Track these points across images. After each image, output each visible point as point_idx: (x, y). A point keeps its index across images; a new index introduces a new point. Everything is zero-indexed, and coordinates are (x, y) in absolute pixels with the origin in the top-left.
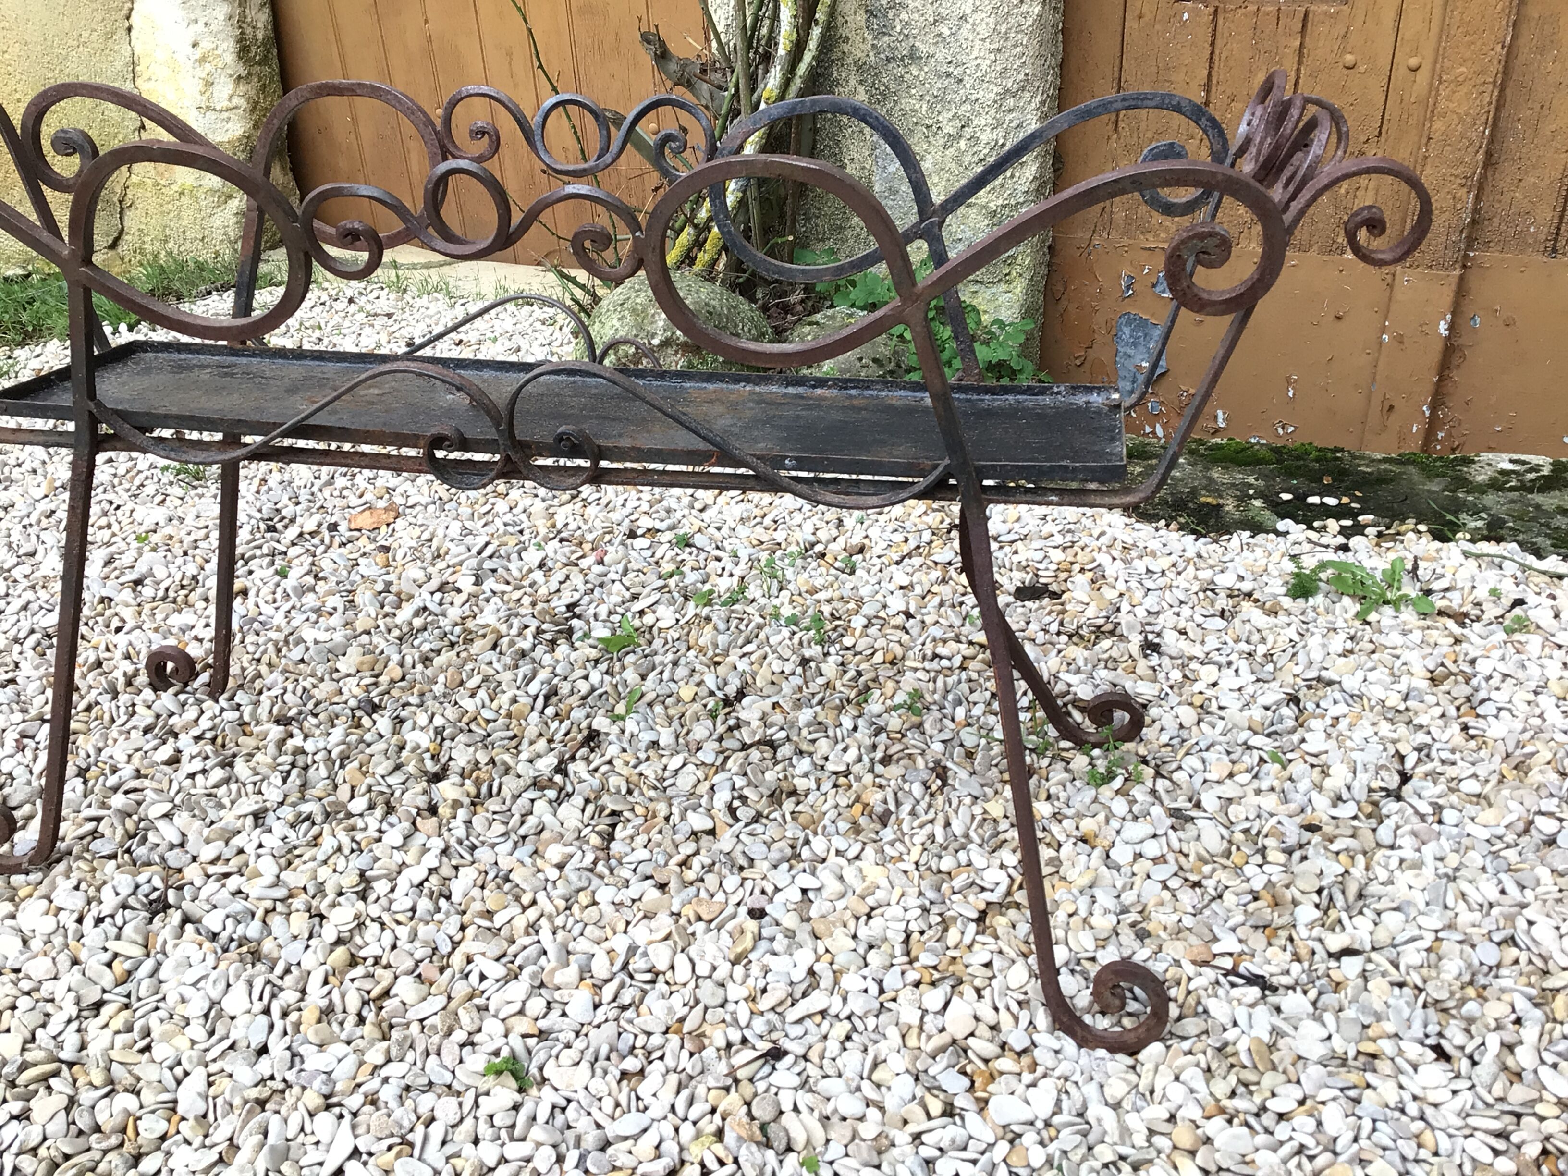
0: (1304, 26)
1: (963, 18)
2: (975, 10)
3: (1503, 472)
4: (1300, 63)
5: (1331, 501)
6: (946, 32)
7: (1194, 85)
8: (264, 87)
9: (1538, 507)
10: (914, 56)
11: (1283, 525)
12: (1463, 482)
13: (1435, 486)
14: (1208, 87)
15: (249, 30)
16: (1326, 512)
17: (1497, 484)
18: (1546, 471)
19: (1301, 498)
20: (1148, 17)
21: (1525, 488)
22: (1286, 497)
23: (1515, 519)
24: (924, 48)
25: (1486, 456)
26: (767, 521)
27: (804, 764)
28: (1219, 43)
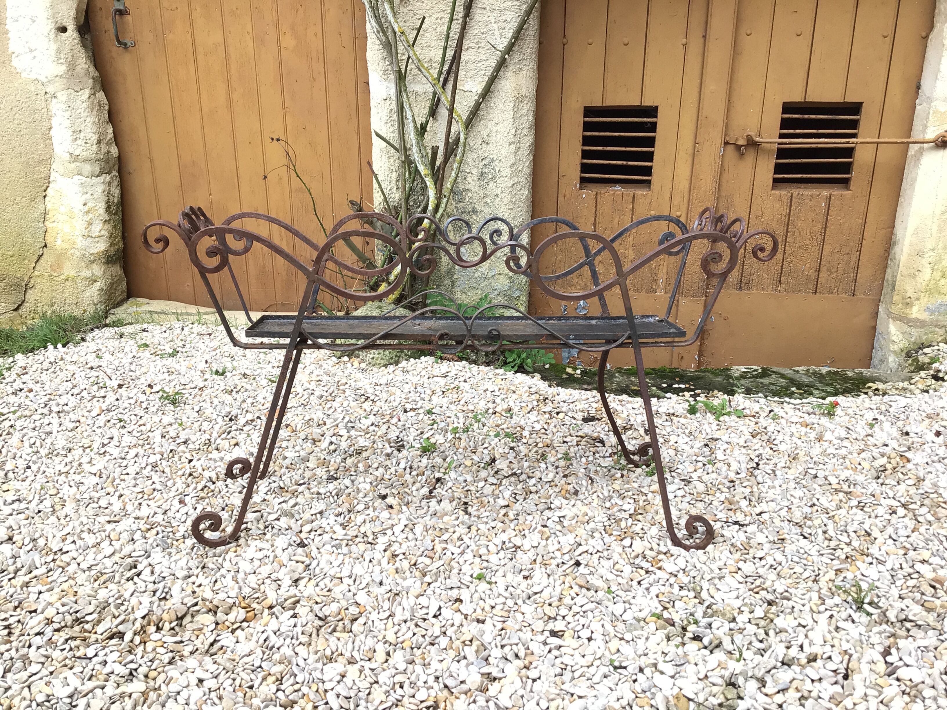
0: (633, 200)
1: (497, 195)
2: (502, 193)
3: (744, 372)
4: (633, 214)
5: (682, 386)
6: (489, 201)
7: (589, 224)
8: (115, 225)
9: (762, 383)
10: (474, 211)
11: (668, 395)
12: (730, 377)
13: (720, 379)
14: (595, 224)
15: (111, 198)
16: (683, 390)
17: (743, 376)
18: (760, 371)
19: (670, 386)
20: (568, 196)
21: (756, 377)
22: (665, 385)
23: (756, 388)
24: (479, 208)
25: (735, 368)
26: (462, 402)
27: (533, 481)
28: (598, 207)
